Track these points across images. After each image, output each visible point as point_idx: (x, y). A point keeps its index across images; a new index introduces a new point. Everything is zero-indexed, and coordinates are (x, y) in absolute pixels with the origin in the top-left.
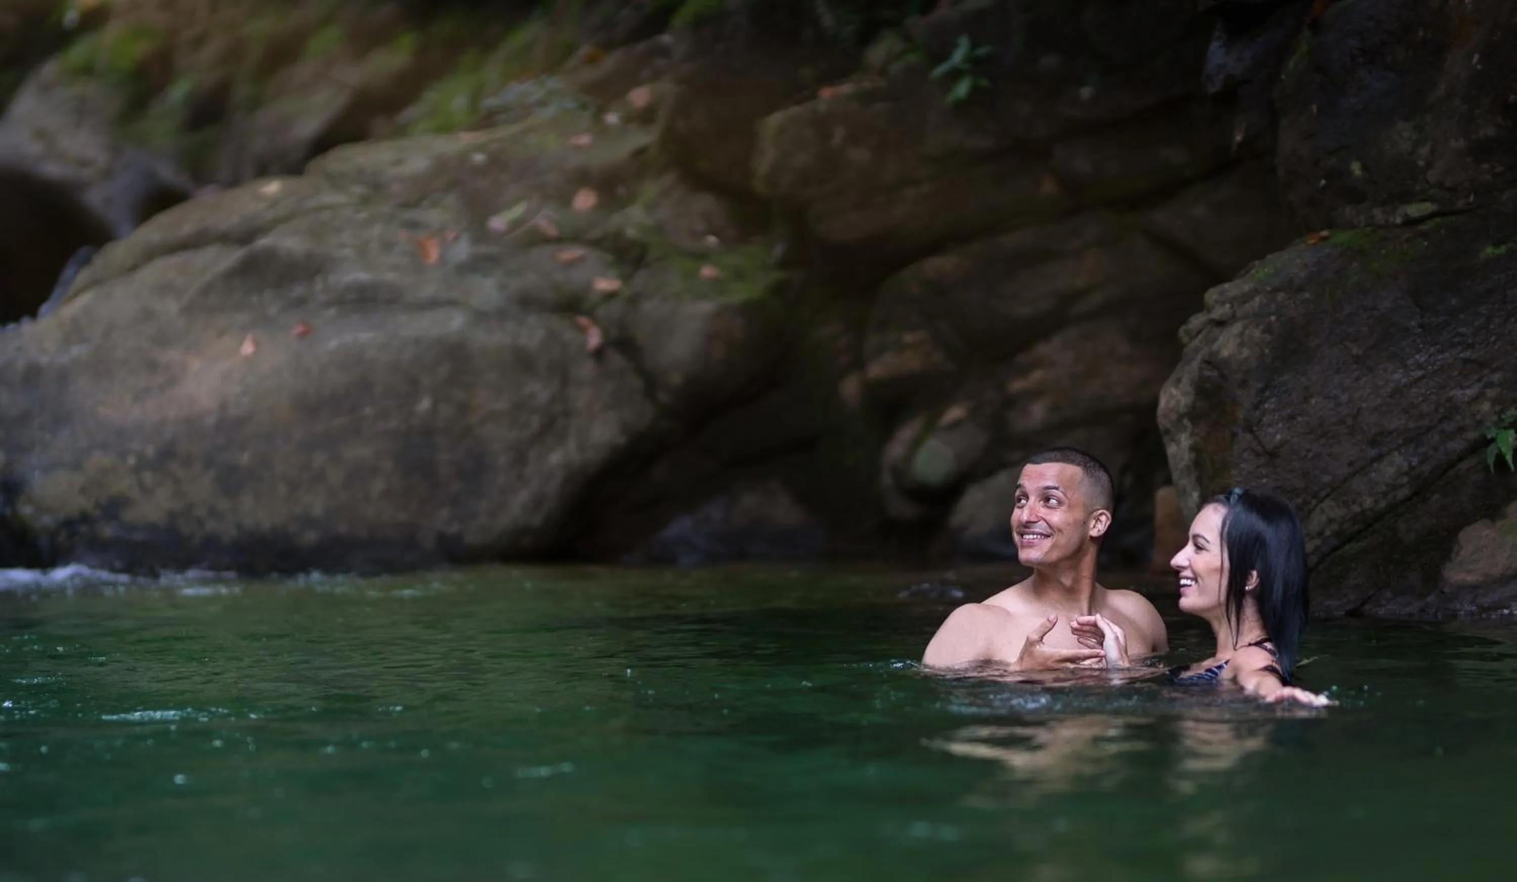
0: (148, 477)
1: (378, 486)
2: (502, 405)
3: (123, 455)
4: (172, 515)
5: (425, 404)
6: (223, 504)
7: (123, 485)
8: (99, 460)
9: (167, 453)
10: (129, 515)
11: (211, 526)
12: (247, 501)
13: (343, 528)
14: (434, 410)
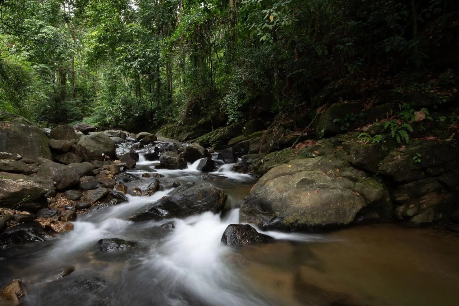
0: (302, 216)
1: (333, 216)
2: (348, 204)
3: (298, 213)
4: (305, 222)
5: (339, 204)
6: (312, 220)
7: (298, 218)
8: (295, 214)
9: (304, 213)
10: (299, 222)
11: (310, 223)
12: (315, 219)
13: (328, 223)
14: (340, 205)
